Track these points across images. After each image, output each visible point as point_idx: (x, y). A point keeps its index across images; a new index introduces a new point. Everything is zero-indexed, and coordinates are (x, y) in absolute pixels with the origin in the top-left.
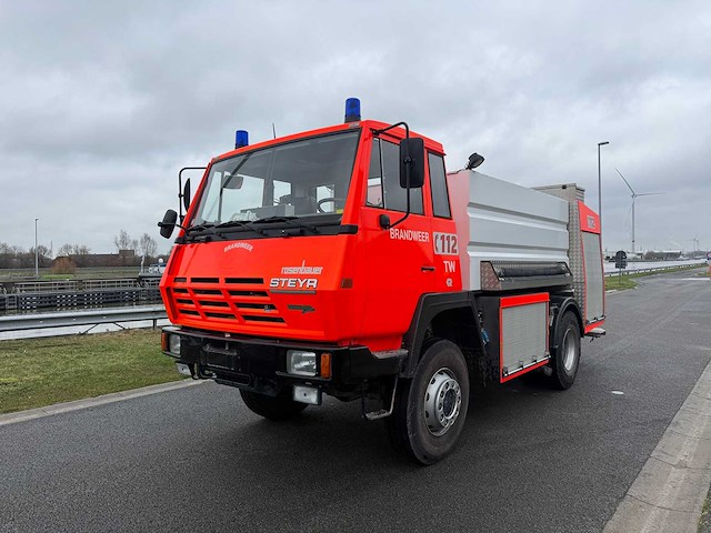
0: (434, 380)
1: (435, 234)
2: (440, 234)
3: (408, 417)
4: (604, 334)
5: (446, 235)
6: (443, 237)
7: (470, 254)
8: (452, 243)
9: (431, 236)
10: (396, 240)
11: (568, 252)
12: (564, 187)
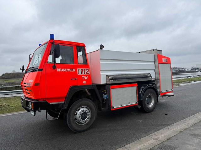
0: (79, 110)
1: (78, 69)
2: (80, 69)
3: (67, 120)
4: (173, 95)
5: (83, 69)
6: (82, 70)
7: (101, 73)
8: (86, 71)
9: (76, 70)
10: (60, 72)
11: (155, 70)
12: (153, 50)
